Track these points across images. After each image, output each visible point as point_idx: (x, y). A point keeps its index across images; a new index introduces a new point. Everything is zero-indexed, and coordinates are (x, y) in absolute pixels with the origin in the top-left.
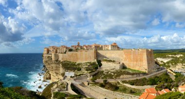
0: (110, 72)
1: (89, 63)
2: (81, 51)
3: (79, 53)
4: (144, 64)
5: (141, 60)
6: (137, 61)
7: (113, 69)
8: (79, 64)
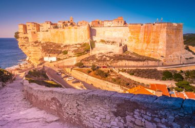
0: (104, 57)
1: (79, 44)
2: (69, 28)
3: (66, 30)
4: (160, 47)
5: (156, 42)
6: (148, 42)
7: (110, 53)
8: (66, 46)
